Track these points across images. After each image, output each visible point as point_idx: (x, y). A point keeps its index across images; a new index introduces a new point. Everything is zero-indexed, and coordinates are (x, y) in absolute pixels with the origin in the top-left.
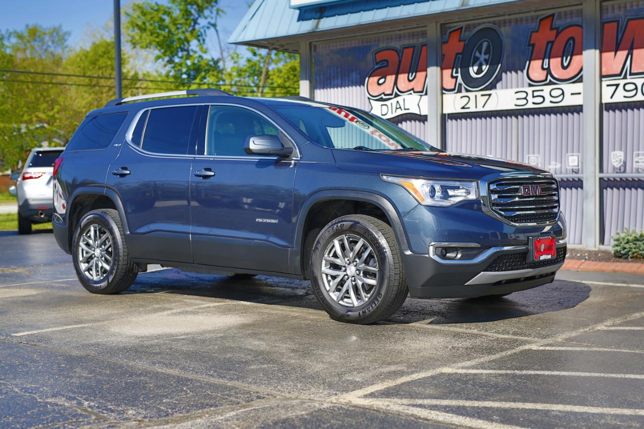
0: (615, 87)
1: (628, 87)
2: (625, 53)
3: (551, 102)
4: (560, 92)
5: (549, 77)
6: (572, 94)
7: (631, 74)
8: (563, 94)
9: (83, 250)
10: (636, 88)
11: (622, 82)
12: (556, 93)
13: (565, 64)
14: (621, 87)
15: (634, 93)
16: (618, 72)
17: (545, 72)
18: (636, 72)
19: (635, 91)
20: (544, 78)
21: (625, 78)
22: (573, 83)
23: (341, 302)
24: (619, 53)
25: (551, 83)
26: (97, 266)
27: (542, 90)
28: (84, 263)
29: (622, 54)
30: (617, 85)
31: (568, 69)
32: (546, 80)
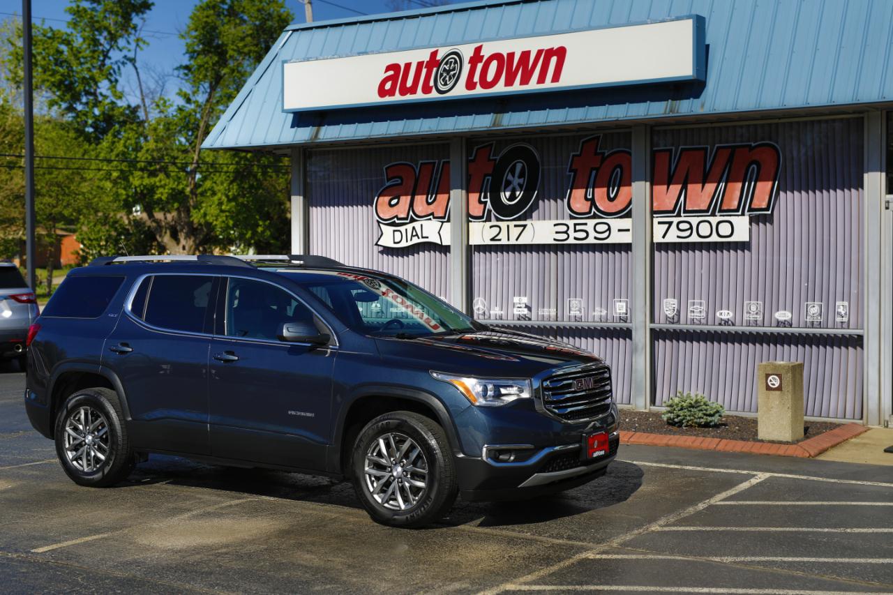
0: (667, 226)
1: (683, 226)
2: (679, 187)
3: (596, 238)
4: (606, 227)
5: (593, 210)
6: (619, 230)
7: (685, 212)
8: (609, 229)
9: (69, 435)
10: (691, 228)
11: (676, 220)
12: (601, 228)
13: (612, 196)
14: (674, 226)
15: (689, 232)
16: (671, 208)
17: (589, 203)
18: (690, 209)
19: (690, 231)
20: (587, 210)
21: (679, 215)
22: (621, 217)
23: (386, 505)
24: (671, 186)
25: (595, 216)
26: (88, 454)
27: (586, 224)
28: (71, 451)
29: (675, 189)
30: (670, 224)
31: (615, 202)
32: (590, 212)
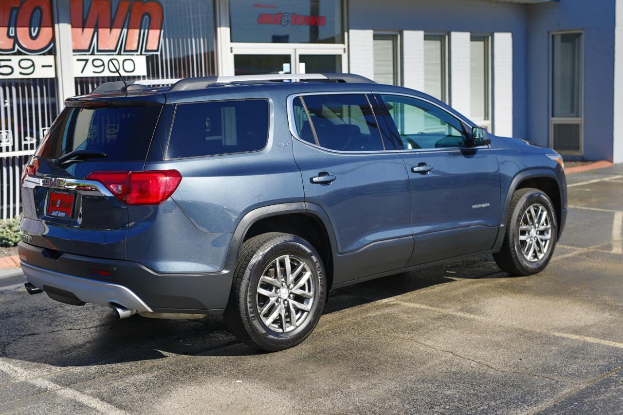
0: (84, 62)
1: (97, 63)
2: (92, 30)
3: (21, 73)
4: (30, 63)
5: (17, 47)
6: (43, 66)
7: (98, 51)
8: (33, 65)
10: (103, 65)
11: (91, 58)
12: (25, 64)
13: (34, 34)
14: (90, 62)
15: (102, 68)
16: (86, 47)
17: (12, 41)
18: (102, 49)
19: (102, 67)
20: (11, 47)
21: (93, 54)
22: (44, 54)
24: (85, 30)
25: (19, 53)
27: (10, 60)
29: (89, 32)
30: (87, 61)
31: (37, 40)
32: (13, 49)
